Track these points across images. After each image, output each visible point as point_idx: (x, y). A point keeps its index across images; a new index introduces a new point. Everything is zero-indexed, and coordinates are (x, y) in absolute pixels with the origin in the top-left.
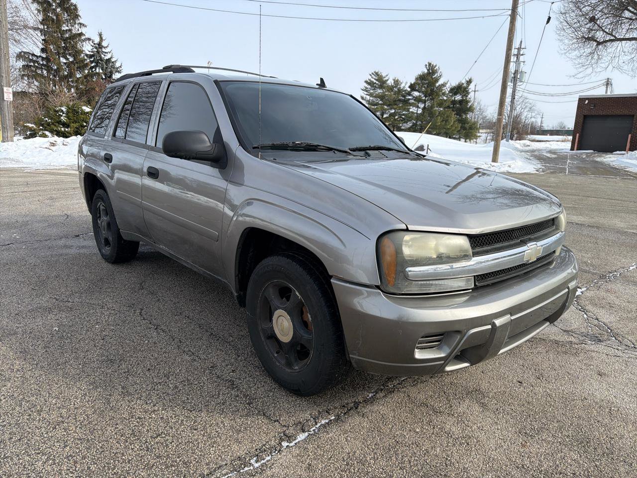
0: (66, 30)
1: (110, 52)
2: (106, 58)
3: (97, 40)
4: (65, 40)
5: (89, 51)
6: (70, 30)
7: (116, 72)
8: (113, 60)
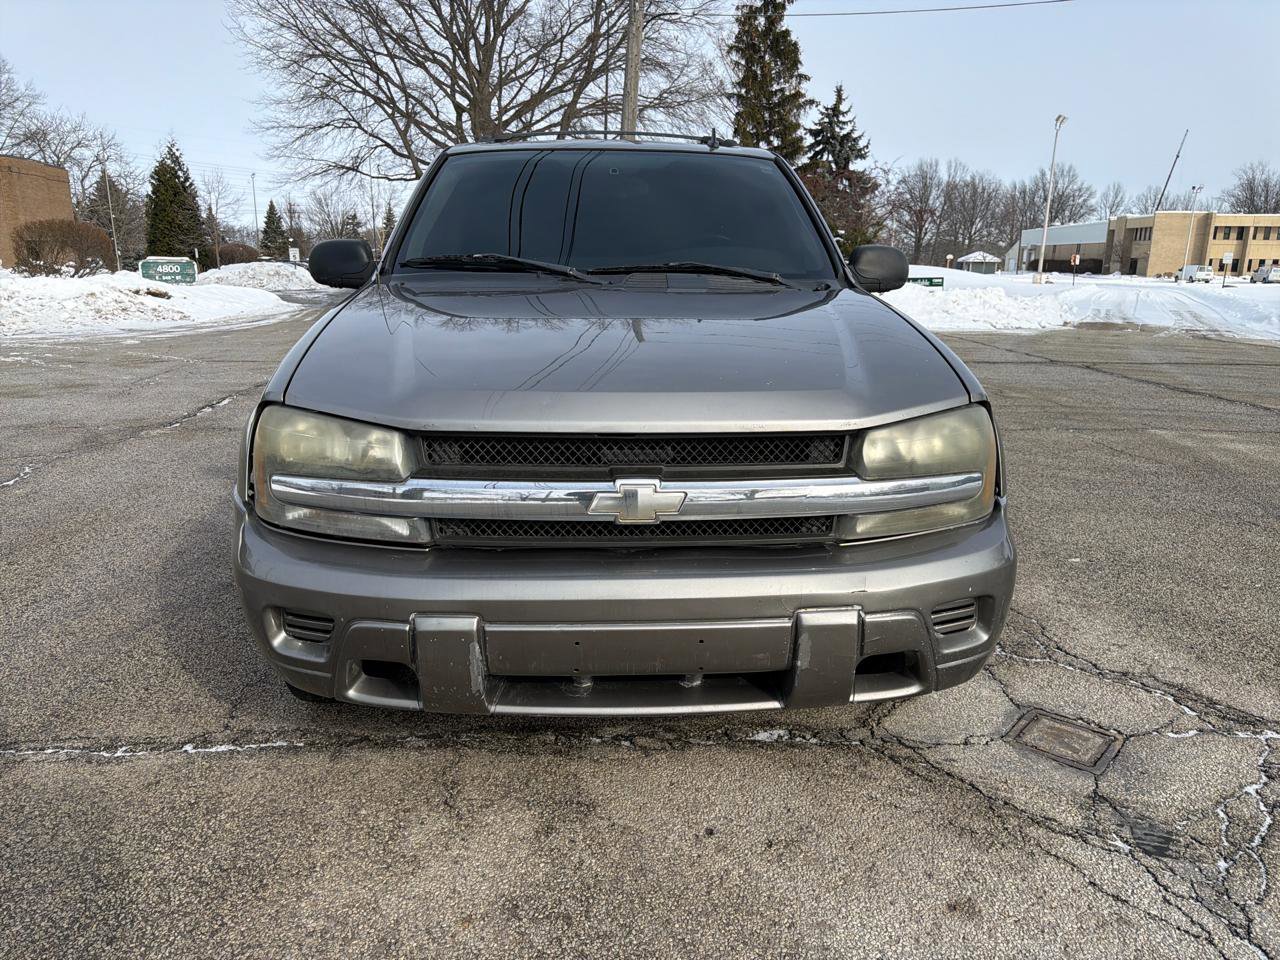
0: (776, 91)
1: (850, 121)
2: (844, 132)
3: (831, 102)
4: (770, 109)
5: (816, 124)
6: (782, 90)
7: (856, 157)
8: (855, 135)
